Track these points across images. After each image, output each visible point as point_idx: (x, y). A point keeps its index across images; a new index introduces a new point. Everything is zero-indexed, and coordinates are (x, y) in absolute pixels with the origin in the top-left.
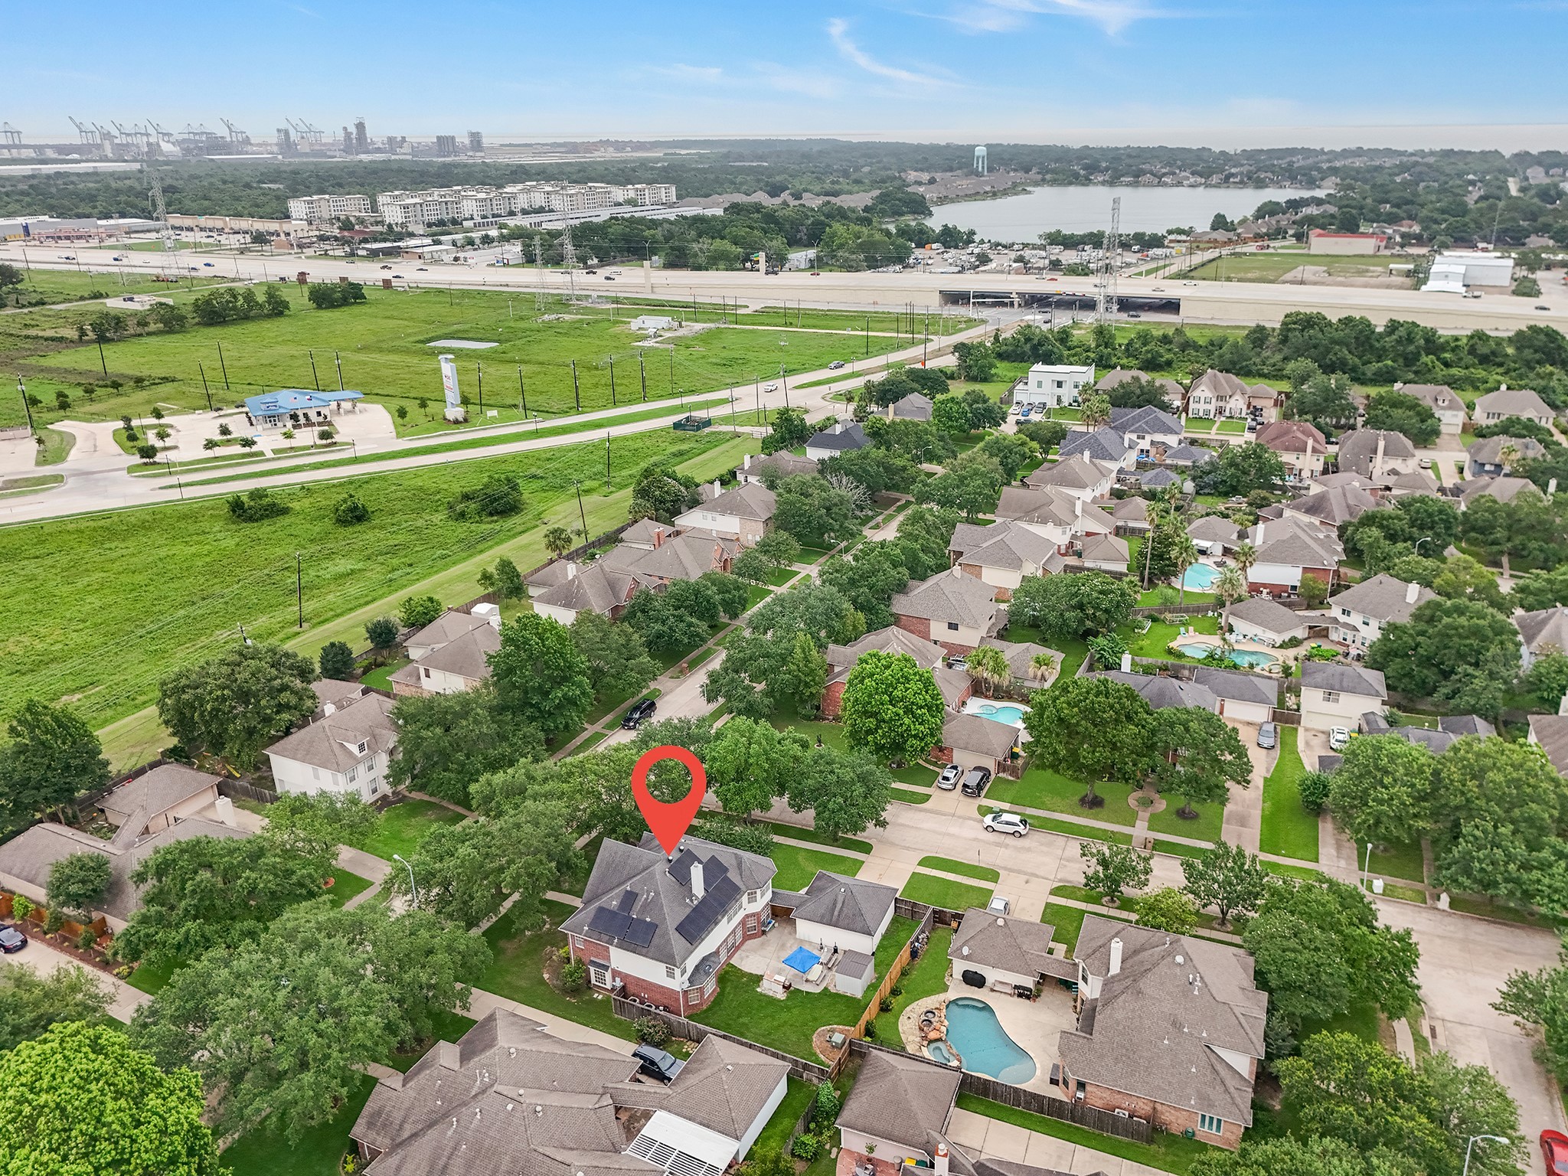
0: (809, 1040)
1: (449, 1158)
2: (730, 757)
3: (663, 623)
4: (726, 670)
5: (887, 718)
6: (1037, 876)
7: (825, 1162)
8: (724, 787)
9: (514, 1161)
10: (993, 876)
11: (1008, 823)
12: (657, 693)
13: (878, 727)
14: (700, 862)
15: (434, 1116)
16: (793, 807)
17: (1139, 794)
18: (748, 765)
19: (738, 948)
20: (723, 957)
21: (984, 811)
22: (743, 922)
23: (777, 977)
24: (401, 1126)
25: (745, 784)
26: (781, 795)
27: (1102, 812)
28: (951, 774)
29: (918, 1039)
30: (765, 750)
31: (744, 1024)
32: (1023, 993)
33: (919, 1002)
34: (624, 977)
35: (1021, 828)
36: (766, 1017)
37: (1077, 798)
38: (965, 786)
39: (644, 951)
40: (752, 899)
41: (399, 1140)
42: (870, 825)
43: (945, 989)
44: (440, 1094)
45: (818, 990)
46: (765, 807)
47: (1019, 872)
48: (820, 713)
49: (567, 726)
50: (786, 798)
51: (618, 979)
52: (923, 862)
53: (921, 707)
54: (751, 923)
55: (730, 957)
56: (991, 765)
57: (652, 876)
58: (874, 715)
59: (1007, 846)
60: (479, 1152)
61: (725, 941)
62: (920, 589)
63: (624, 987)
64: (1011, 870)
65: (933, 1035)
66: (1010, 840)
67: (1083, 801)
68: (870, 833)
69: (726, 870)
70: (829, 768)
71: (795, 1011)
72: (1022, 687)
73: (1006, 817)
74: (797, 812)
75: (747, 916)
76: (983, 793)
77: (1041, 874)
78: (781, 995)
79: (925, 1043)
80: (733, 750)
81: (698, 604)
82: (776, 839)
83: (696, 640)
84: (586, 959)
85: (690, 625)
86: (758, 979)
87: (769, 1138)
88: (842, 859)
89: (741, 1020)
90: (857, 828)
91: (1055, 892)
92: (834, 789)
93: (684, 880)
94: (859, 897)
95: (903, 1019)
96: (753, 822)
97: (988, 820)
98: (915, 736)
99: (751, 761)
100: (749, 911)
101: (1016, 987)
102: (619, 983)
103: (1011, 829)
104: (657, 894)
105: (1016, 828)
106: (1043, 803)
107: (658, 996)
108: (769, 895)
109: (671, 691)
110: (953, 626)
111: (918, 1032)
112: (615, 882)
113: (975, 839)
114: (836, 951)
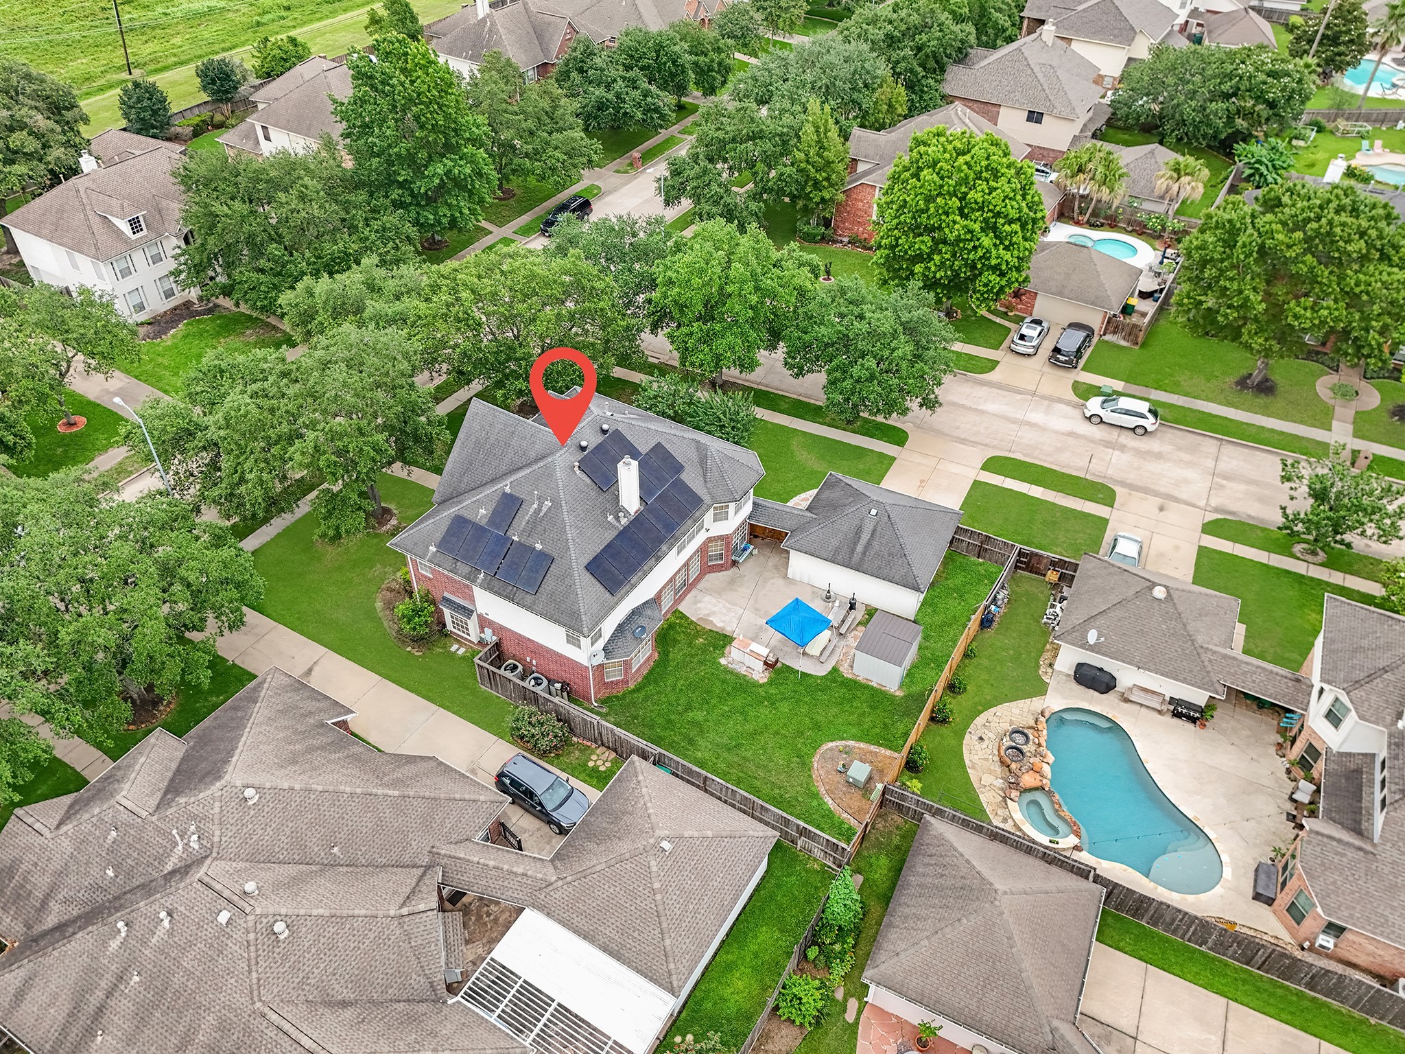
0: (805, 765)
1: (109, 995)
2: (696, 281)
3: (608, 87)
4: (695, 158)
5: (951, 237)
6: (1176, 500)
7: (834, 1030)
8: (684, 330)
9: (223, 1027)
10: (1104, 494)
11: (1127, 413)
12: (596, 191)
13: (935, 250)
14: (634, 454)
15: (100, 897)
16: (791, 367)
17: (1332, 379)
18: (724, 296)
19: (692, 586)
20: (667, 604)
21: (1085, 392)
22: (703, 550)
23: (755, 647)
24: (44, 903)
25: (718, 327)
26: (772, 347)
27: (1278, 403)
28: (1031, 332)
29: (999, 783)
30: (753, 274)
31: (695, 723)
32: (1182, 711)
33: (998, 710)
34: (498, 629)
35: (1149, 423)
36: (734, 711)
37: (1232, 379)
38: (1057, 350)
39: (529, 599)
40: (720, 516)
41: (38, 929)
42: (913, 404)
43: (1040, 689)
44: (114, 856)
45: (821, 671)
46: (747, 364)
47: (1146, 490)
48: (830, 232)
49: (453, 222)
50: (782, 350)
51: (488, 631)
52: (992, 465)
53: (1010, 222)
54: (716, 549)
55: (677, 601)
56: (1095, 320)
57: (549, 473)
58: (930, 230)
59: (1122, 448)
60: (161, 994)
61: (673, 579)
62: (988, 60)
63: (498, 645)
64: (1132, 487)
65: (1028, 780)
66: (1127, 439)
67: (1242, 383)
68: (914, 417)
69: (679, 468)
70: (857, 311)
71: (784, 707)
72: (1136, 210)
73: (1124, 403)
74: (797, 376)
75: (710, 540)
76: (1082, 362)
77: (1184, 496)
78: (759, 675)
79: (1014, 794)
80: (701, 271)
81: (660, 66)
82: (760, 413)
83: (654, 120)
84: (437, 594)
85: (646, 94)
86: (722, 640)
87: (730, 967)
88: (860, 452)
89: (691, 715)
90: (891, 407)
91: (1211, 528)
92: (862, 345)
93: (606, 482)
94: (900, 526)
95: (969, 740)
96: (726, 387)
97: (1094, 405)
98: (995, 269)
99: (730, 289)
100: (712, 534)
101: (1172, 700)
102: (489, 637)
103: (1132, 422)
104: (556, 503)
105: (1141, 422)
106: (1177, 384)
107: (552, 666)
108: (747, 509)
109: (615, 189)
110: (1035, 117)
111: (997, 768)
112: (489, 475)
113: (1071, 434)
114: (852, 607)
